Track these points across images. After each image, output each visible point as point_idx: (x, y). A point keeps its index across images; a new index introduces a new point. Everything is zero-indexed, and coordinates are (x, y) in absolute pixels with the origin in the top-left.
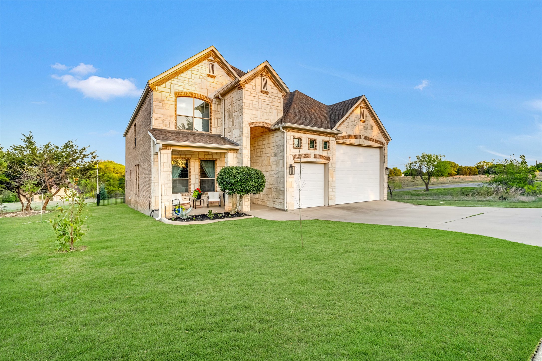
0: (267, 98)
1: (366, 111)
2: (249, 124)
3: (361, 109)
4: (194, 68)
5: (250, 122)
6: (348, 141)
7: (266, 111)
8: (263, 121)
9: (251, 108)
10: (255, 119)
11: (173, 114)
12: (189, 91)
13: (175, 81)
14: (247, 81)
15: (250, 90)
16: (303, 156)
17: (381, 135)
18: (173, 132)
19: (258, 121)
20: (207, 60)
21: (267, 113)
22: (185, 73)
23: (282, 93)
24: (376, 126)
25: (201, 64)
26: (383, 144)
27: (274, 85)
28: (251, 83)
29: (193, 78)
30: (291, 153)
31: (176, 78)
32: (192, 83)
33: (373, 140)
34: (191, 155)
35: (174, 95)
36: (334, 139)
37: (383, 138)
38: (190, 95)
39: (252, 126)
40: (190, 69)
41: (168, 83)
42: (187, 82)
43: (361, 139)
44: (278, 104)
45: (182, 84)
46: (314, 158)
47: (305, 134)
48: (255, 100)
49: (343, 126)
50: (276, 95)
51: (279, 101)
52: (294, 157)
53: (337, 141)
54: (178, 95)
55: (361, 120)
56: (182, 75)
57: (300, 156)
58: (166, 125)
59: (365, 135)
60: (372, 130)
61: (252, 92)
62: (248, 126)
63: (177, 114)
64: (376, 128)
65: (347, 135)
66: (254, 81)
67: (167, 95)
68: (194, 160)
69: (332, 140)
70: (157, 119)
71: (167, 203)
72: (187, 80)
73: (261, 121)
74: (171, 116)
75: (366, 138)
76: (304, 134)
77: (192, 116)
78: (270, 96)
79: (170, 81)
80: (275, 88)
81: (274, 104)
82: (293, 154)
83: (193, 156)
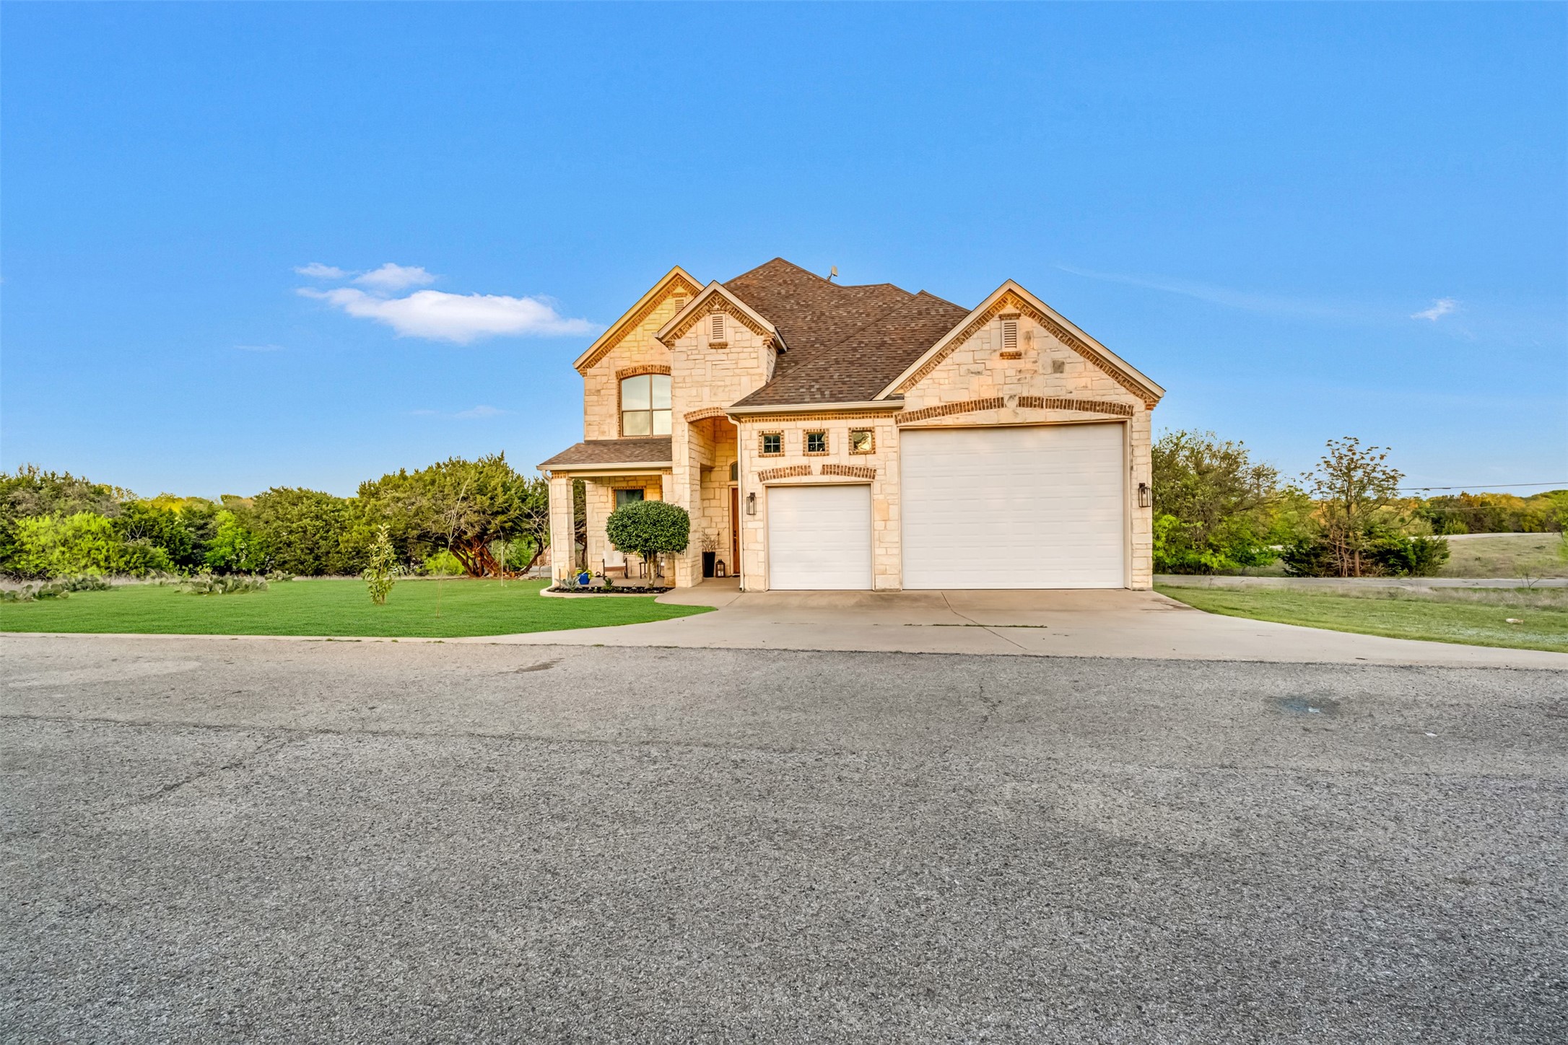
0: (724, 357)
1: (1026, 323)
2: (685, 416)
3: (1003, 322)
4: (647, 318)
5: (686, 413)
6: (949, 420)
7: (722, 383)
8: (716, 405)
9: (688, 385)
10: (697, 404)
11: (614, 410)
12: (640, 364)
13: (615, 352)
14: (679, 334)
15: (684, 349)
16: (787, 471)
17: (1111, 381)
18: (615, 443)
19: (705, 407)
20: (670, 297)
21: (727, 386)
22: (633, 333)
23: (762, 337)
24: (1082, 359)
25: (659, 307)
26: (1127, 410)
27: (741, 325)
28: (687, 335)
29: (646, 338)
30: (753, 469)
31: (618, 346)
32: (644, 348)
33: (1067, 404)
34: (646, 481)
35: (615, 378)
36: (892, 421)
37: (1123, 390)
38: (641, 371)
39: (692, 419)
40: (641, 324)
41: (605, 359)
42: (636, 349)
43: (1002, 410)
44: (754, 363)
45: (628, 354)
46: (823, 473)
47: (793, 423)
48: (697, 366)
49: (924, 383)
50: (747, 344)
51: (754, 355)
52: (762, 477)
53: (903, 424)
54: (622, 376)
55: (1002, 355)
56: (628, 338)
57: (777, 473)
58: (603, 433)
59: (1025, 394)
60: (1058, 375)
61: (689, 353)
62: (684, 420)
63: (623, 409)
64: (1080, 367)
65: (944, 404)
66: (693, 329)
67: (604, 379)
68: (652, 491)
69: (885, 428)
70: (590, 425)
71: (562, 564)
72: (636, 344)
73: (709, 407)
74: (611, 416)
75: (1025, 402)
76: (789, 423)
77: (648, 408)
78: (733, 350)
79: (608, 355)
80: (745, 329)
81: (742, 364)
82: (760, 470)
83: (649, 482)
